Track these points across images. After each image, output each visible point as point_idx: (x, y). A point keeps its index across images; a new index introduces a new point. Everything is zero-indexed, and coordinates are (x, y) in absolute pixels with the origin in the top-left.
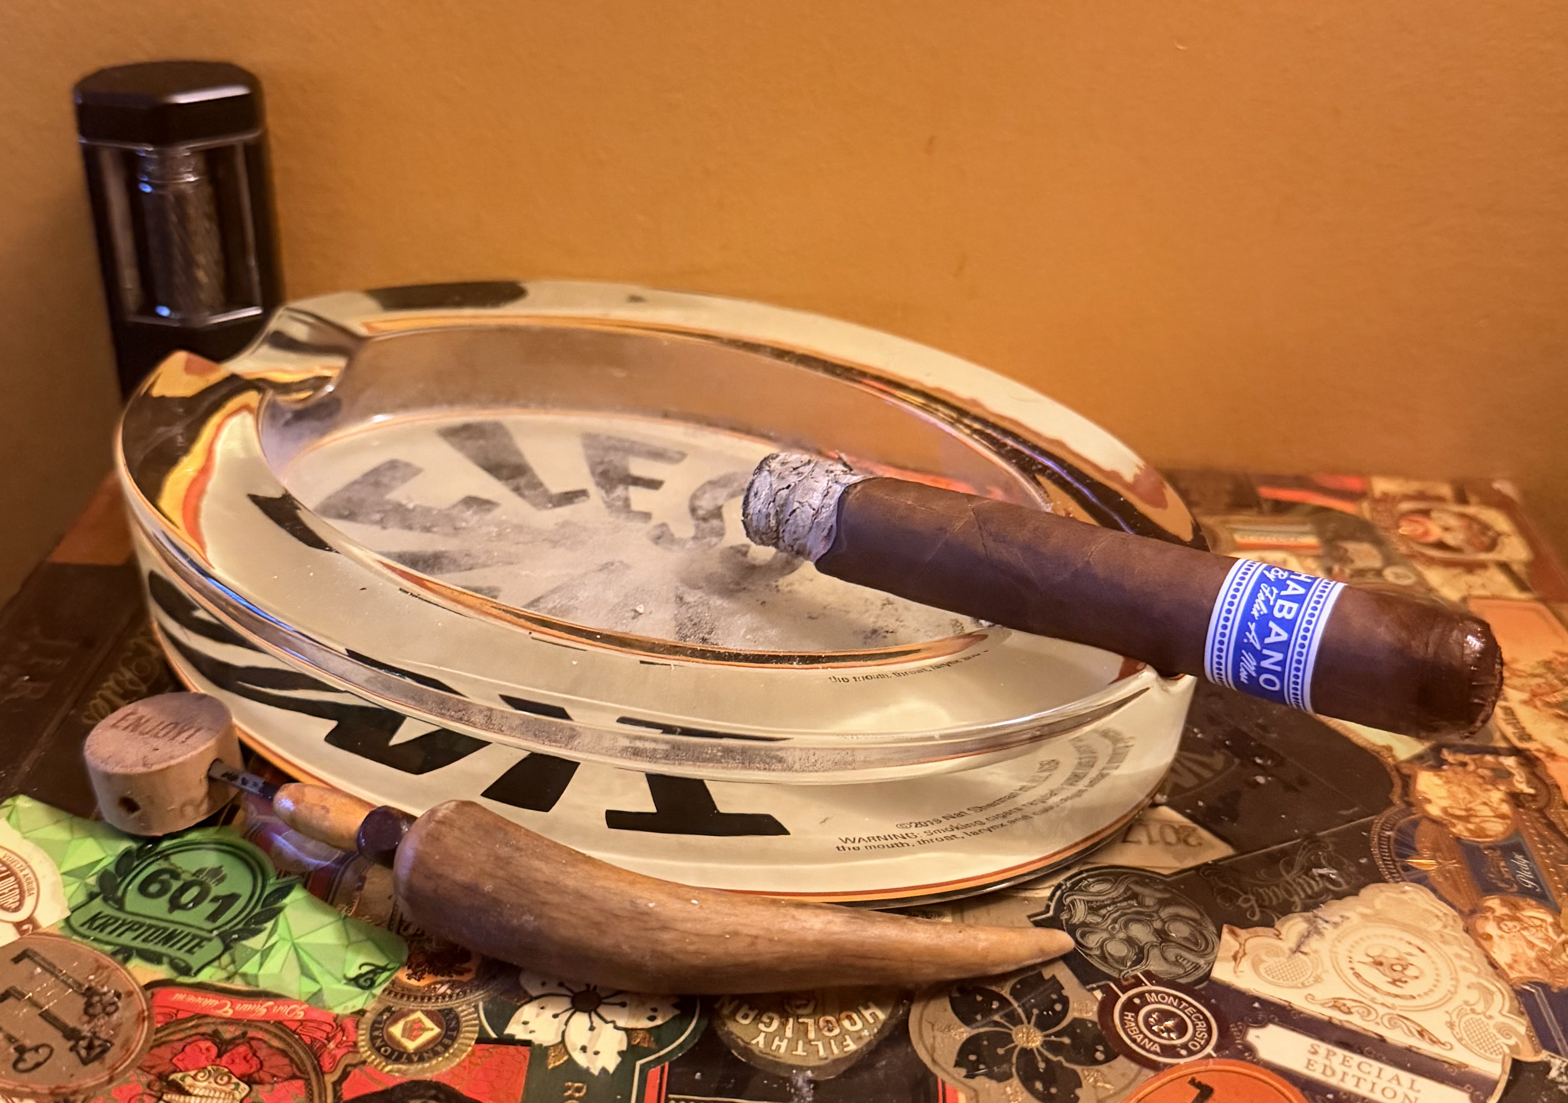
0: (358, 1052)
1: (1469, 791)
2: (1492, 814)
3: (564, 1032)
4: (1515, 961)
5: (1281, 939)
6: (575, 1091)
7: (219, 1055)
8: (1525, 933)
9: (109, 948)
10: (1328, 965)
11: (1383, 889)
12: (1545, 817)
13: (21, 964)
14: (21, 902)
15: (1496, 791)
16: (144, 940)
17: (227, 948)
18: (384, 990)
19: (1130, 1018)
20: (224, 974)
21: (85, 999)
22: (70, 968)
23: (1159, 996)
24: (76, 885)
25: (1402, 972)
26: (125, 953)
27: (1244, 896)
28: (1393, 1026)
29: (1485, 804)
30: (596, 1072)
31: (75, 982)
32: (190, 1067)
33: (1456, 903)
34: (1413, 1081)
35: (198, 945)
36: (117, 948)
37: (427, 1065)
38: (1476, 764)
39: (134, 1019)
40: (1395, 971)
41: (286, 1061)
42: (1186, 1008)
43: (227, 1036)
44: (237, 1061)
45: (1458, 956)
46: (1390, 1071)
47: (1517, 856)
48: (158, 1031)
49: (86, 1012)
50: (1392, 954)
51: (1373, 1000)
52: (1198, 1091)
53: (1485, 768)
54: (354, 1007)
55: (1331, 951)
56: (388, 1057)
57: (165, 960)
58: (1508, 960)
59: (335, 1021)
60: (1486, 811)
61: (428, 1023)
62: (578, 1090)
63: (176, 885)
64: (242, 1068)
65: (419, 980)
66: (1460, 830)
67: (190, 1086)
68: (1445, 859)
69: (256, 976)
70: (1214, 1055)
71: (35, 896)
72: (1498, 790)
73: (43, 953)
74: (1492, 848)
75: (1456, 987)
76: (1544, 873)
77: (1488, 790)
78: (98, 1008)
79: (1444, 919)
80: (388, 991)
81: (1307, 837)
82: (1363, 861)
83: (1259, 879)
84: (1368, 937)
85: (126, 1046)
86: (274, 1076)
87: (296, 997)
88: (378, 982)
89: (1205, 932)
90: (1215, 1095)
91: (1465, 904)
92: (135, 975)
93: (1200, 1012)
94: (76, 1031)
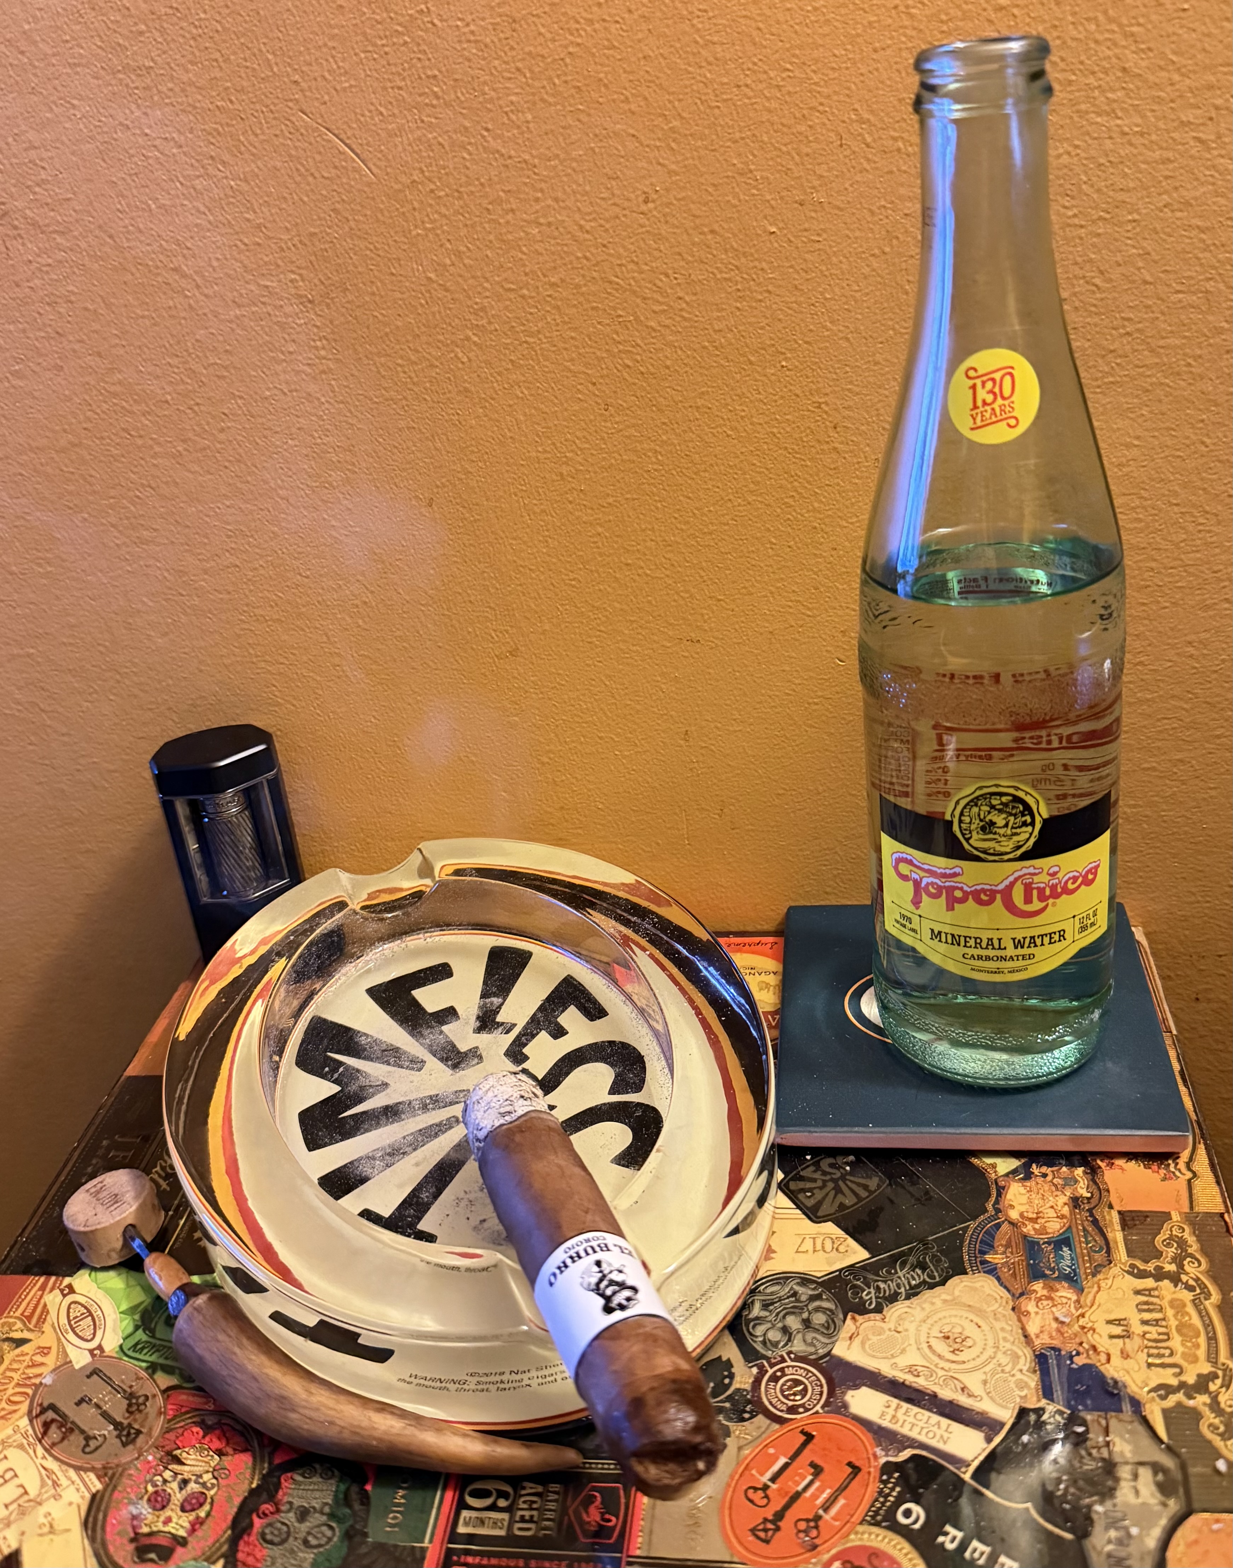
1: (1043, 1197)
2: (1055, 1215)
4: (1042, 1332)
5: (885, 1321)
7: (204, 1437)
8: (1054, 1309)
9: (144, 1365)
10: (912, 1340)
11: (963, 1280)
12: (1092, 1215)
13: (92, 1378)
14: (94, 1334)
15: (1062, 1196)
16: (164, 1359)
19: (771, 1386)
21: (128, 1401)
22: (121, 1381)
23: (794, 1369)
24: (128, 1320)
25: (961, 1343)
26: (153, 1368)
28: (947, 1386)
29: (1052, 1207)
31: (123, 1389)
32: (186, 1446)
33: (1011, 1288)
34: (949, 1425)
36: (150, 1364)
38: (1053, 1174)
39: (155, 1414)
40: (956, 1343)
41: (243, 1439)
42: (810, 1377)
43: (210, 1423)
44: (214, 1439)
45: (1002, 1329)
46: (935, 1418)
47: (1065, 1249)
48: (169, 1421)
49: (128, 1411)
50: (958, 1330)
51: (936, 1365)
52: (804, 1438)
53: (1059, 1177)
55: (917, 1330)
57: (177, 1371)
58: (1037, 1332)
60: (1052, 1213)
64: (216, 1445)
66: (1028, 1230)
67: (186, 1459)
68: (1012, 1253)
70: (821, 1411)
71: (102, 1330)
72: (1064, 1195)
73: (105, 1371)
74: (1049, 1243)
75: (995, 1353)
76: (1080, 1260)
77: (1056, 1195)
78: (134, 1408)
79: (999, 1301)
81: (919, 1241)
83: (879, 1276)
84: (944, 1318)
85: (149, 1434)
86: (234, 1449)
89: (835, 1319)
90: (815, 1441)
91: (1017, 1288)
92: (158, 1382)
93: (818, 1380)
94: (121, 1424)
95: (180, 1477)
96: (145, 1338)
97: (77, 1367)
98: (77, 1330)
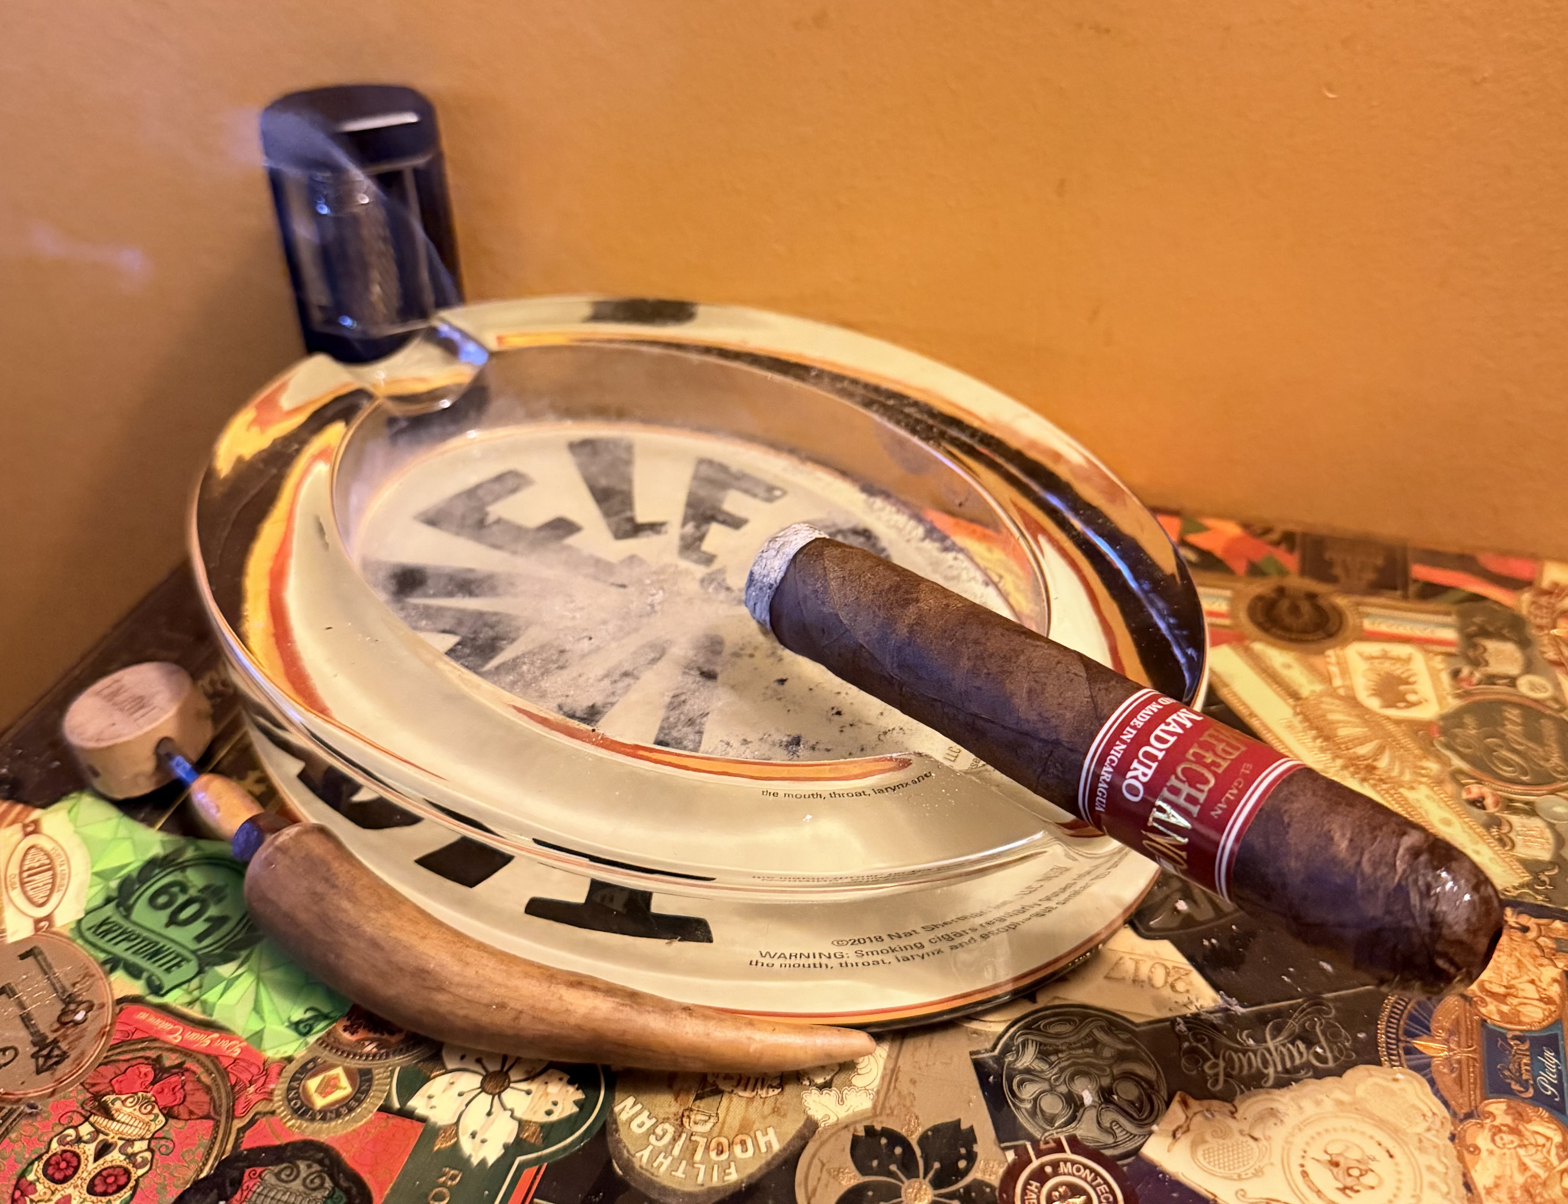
0: (271, 1100)
1: (1520, 965)
2: (1537, 996)
3: (463, 1111)
5: (1235, 1118)
6: (451, 1178)
7: (153, 1083)
8: (1521, 1150)
9: (102, 956)
10: (1276, 1159)
11: (1373, 1073)
13: (26, 960)
14: (49, 896)
15: (1552, 968)
16: (134, 953)
17: (200, 972)
18: (318, 1040)
19: (1033, 1188)
20: (187, 999)
21: (63, 1006)
22: (63, 972)
23: (1075, 1166)
24: (99, 887)
25: (1358, 1178)
26: (113, 963)
27: (1213, 1060)
29: (1532, 982)
30: (475, 1161)
31: (63, 987)
32: (124, 1090)
33: (1453, 1103)
35: (178, 965)
36: (110, 956)
37: (325, 1126)
38: (1540, 930)
39: (94, 1034)
40: (1350, 1175)
41: (207, 1098)
42: (1099, 1185)
43: (167, 1062)
44: (166, 1090)
45: (1430, 1169)
47: (1548, 1052)
48: (112, 1048)
49: (59, 1020)
50: (1355, 1154)
53: (1549, 937)
54: (286, 1052)
55: (1287, 1142)
56: (295, 1111)
57: (145, 975)
58: (1489, 1181)
59: (264, 1064)
60: (1531, 991)
61: (344, 1082)
62: (453, 1178)
63: (182, 899)
64: (167, 1100)
65: (352, 1034)
66: (1490, 1012)
67: (117, 1110)
68: (1459, 1045)
69: (214, 1005)
71: (61, 893)
72: (1556, 966)
73: (47, 954)
74: (1521, 1039)
77: (1541, 965)
78: (69, 1017)
79: (1430, 1120)
80: (321, 1042)
81: (1308, 997)
82: (1361, 1036)
84: (1335, 1130)
85: (78, 1061)
86: (191, 1113)
87: (239, 1032)
88: (314, 1031)
89: (1154, 1097)
91: (1462, 1103)
92: (114, 986)
93: (1112, 1192)
94: (46, 1038)
95: (101, 1137)
96: (117, 918)
97: (11, 939)
98: (28, 887)
